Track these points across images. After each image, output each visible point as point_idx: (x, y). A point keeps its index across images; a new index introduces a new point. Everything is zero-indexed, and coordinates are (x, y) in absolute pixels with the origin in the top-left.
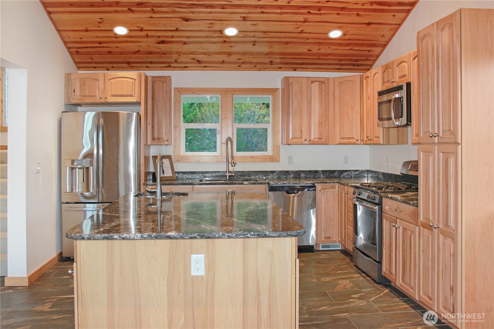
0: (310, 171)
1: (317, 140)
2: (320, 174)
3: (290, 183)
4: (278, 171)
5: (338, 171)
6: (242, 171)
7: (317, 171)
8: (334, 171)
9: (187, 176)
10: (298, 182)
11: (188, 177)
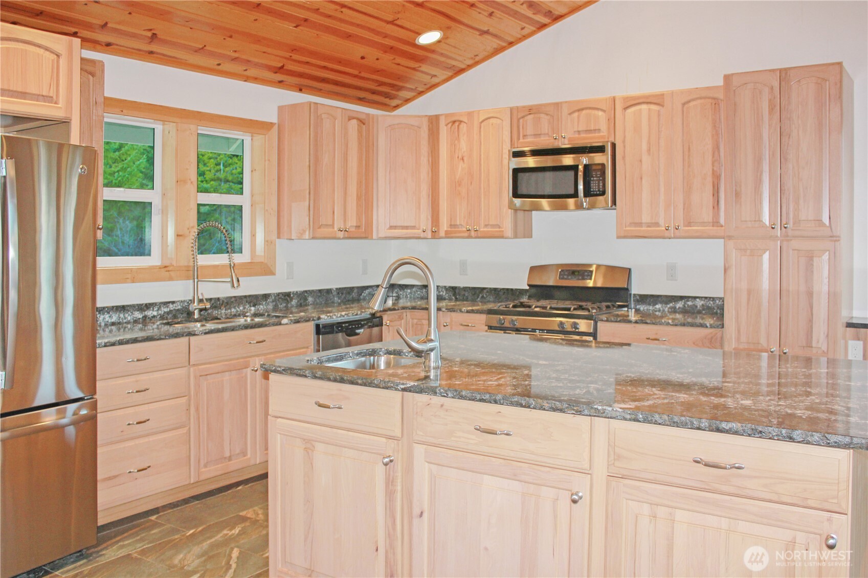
0: (320, 291)
1: (353, 229)
2: (334, 296)
3: (349, 315)
4: (274, 294)
5: (358, 288)
6: (215, 298)
7: (330, 289)
8: (352, 289)
9: (107, 316)
10: (359, 312)
11: (110, 321)
